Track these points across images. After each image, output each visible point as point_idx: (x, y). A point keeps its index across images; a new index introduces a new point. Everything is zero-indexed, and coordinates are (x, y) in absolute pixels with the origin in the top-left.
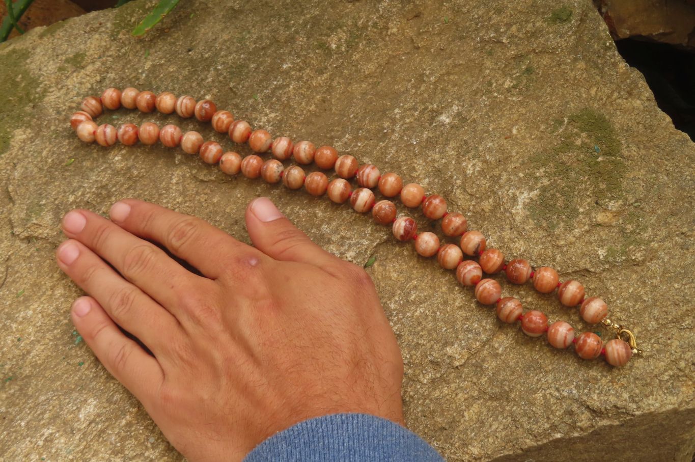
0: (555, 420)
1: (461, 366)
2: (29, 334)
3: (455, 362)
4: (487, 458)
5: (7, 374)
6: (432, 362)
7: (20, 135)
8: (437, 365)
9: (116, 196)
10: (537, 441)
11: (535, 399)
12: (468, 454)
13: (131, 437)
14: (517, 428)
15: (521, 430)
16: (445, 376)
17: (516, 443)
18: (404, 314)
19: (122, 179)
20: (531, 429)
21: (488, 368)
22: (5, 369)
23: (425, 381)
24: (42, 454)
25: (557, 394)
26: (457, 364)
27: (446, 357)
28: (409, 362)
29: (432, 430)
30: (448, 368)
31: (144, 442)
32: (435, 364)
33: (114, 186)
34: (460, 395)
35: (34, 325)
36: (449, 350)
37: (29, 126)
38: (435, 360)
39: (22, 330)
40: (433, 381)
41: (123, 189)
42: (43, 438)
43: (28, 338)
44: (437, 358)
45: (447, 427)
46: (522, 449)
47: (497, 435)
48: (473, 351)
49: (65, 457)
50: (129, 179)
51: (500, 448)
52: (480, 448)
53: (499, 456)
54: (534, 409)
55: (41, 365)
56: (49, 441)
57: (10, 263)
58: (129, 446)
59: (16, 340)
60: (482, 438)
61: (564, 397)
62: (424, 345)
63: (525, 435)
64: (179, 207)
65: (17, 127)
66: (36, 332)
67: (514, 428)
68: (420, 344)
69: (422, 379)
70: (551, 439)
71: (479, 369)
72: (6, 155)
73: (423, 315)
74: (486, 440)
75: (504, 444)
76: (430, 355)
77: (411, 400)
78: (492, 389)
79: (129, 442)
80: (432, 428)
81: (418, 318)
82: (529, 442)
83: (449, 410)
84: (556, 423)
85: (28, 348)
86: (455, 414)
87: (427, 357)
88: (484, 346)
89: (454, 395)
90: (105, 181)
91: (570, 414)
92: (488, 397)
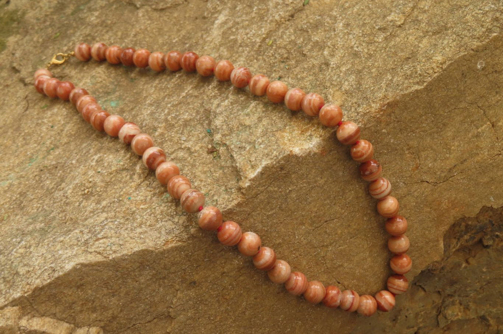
0: (488, 25)
1: (402, 24)
2: (60, 121)
3: (397, 23)
4: (449, 60)
5: (49, 146)
6: (380, 29)
7: (12, 40)
8: (385, 29)
9: (99, 37)
10: (481, 41)
11: (467, 19)
12: (434, 62)
13: (166, 141)
14: (463, 38)
15: (466, 38)
16: (393, 33)
17: (467, 47)
18: (346, 14)
19: (100, 28)
20: (473, 35)
21: (423, 19)
22: (47, 144)
23: (380, 40)
24: (97, 169)
25: (482, 12)
26: (399, 23)
27: (389, 22)
28: (363, 34)
29: (400, 62)
30: (393, 28)
31: (178, 141)
32: (383, 29)
33: (96, 32)
34: (410, 37)
35: (62, 115)
36: (389, 18)
37: (18, 33)
38: (382, 27)
39: (53, 121)
40: (386, 38)
41: (103, 33)
42: (95, 161)
43: (59, 124)
44: (383, 25)
45: (410, 56)
46: (473, 50)
47: (450, 45)
48: (407, 14)
49: (117, 165)
50: (106, 26)
51: (457, 52)
52: (442, 55)
53: (458, 56)
54: (469, 24)
55: (75, 134)
56: (100, 161)
57: (28, 98)
58: (167, 146)
59: (49, 127)
60: (440, 50)
61: (487, 11)
62: (369, 23)
63: (471, 40)
64: (150, 26)
65: (9, 36)
66: (65, 118)
67: (460, 39)
68: (366, 23)
69: (377, 40)
70: (491, 38)
71: (417, 21)
72: (6, 51)
73: (360, 10)
74: (444, 51)
75: (458, 49)
76: (376, 25)
77: (375, 52)
78: (432, 28)
79: (166, 144)
80: (399, 60)
81: (357, 13)
82: (476, 44)
83: (406, 48)
84: (490, 27)
85: (61, 128)
86: (412, 48)
87: (375, 28)
88: (413, 10)
89: (406, 39)
90: (88, 32)
91: (497, 21)
92: (431, 33)
